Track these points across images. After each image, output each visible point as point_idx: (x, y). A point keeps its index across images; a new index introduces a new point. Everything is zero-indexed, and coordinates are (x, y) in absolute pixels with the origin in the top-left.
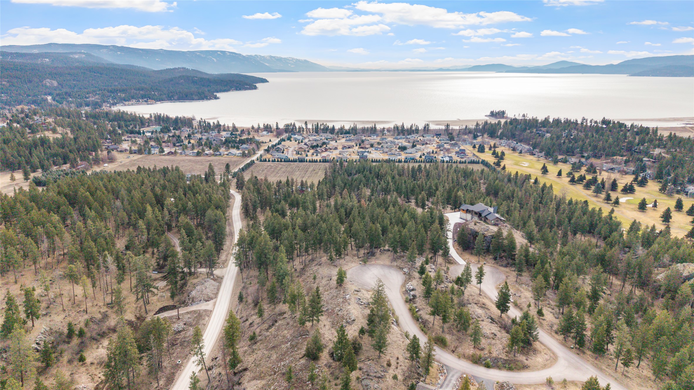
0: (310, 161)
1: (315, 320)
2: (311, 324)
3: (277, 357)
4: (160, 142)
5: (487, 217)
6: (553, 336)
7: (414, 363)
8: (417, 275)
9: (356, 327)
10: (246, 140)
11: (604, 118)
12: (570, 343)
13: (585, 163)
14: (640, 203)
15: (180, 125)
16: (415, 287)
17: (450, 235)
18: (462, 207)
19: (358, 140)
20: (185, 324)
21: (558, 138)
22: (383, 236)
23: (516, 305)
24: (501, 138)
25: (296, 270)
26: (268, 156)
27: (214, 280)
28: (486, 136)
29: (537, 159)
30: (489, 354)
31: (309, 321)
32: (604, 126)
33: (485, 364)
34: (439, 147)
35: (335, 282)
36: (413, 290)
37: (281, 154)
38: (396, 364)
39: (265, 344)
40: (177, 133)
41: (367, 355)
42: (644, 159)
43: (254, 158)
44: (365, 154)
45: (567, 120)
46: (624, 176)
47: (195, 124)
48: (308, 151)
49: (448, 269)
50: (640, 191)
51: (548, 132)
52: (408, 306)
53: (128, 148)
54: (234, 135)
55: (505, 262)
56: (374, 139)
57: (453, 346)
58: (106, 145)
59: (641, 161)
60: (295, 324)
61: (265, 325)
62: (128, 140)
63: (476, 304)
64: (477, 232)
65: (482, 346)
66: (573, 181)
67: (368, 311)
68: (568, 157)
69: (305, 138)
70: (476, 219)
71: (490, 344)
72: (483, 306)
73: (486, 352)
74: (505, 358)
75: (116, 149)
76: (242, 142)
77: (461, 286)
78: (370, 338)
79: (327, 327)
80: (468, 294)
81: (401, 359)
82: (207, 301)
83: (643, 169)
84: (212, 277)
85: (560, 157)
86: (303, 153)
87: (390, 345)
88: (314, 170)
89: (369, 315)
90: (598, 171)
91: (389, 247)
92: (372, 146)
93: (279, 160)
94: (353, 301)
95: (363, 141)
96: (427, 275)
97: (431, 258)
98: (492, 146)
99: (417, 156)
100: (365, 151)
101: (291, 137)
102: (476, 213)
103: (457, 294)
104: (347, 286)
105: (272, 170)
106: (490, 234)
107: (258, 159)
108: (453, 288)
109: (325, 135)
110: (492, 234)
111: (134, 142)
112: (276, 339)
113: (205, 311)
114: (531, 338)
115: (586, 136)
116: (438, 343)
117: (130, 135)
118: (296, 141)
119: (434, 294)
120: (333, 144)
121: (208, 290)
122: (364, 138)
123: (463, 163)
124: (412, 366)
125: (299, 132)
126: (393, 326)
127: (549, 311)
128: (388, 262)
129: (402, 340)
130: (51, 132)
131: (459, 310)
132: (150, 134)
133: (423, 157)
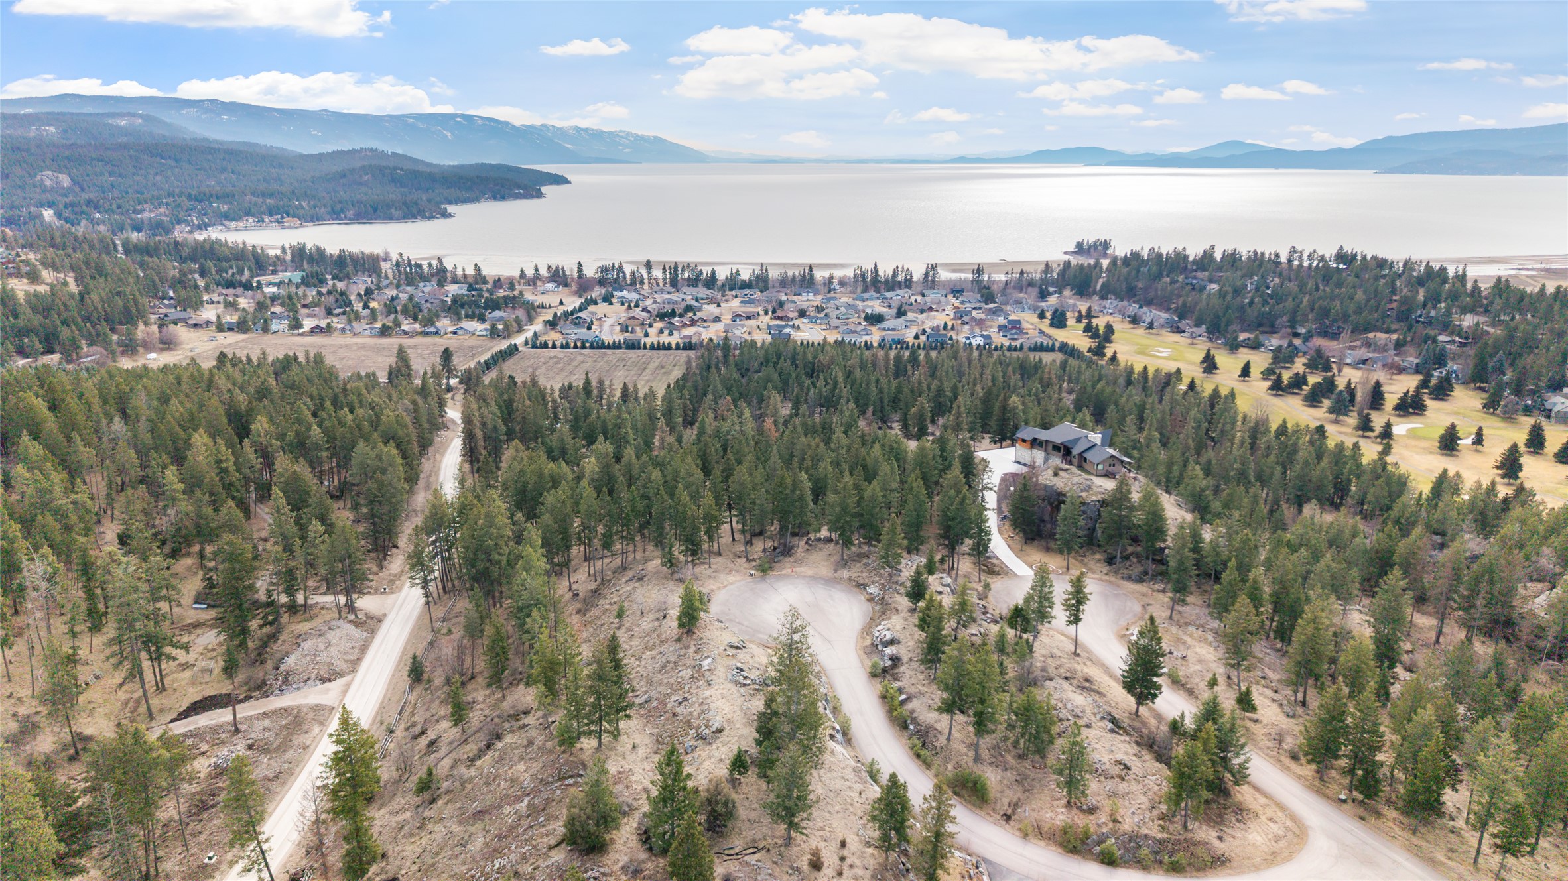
0: (653, 348)
1: (607, 731)
2: (594, 743)
3: (486, 844)
4: (294, 304)
5: (1086, 455)
6: (1288, 768)
7: (893, 856)
8: (904, 602)
9: (724, 750)
10: (502, 301)
11: (1341, 248)
12: (1334, 786)
13: (1303, 348)
14: (1442, 437)
15: (350, 269)
16: (897, 635)
17: (991, 499)
18: (1020, 434)
19: (769, 301)
20: (250, 747)
21: (1237, 292)
22: (815, 503)
23: (1176, 682)
24: (1104, 297)
25: (577, 595)
26: (553, 336)
27: (357, 624)
28: (1067, 292)
29: (1189, 341)
30: (1111, 825)
31: (589, 734)
32: (1342, 266)
33: (1102, 853)
34: (960, 315)
35: (675, 624)
36: (892, 642)
37: (585, 330)
38: (838, 862)
39: (458, 805)
40: (340, 285)
41: (749, 834)
42: (1441, 338)
43: (519, 340)
44: (787, 330)
45: (1255, 253)
46: (1394, 377)
47: (385, 267)
48: (651, 326)
49: (987, 586)
50: (1438, 410)
51: (1211, 281)
52: (878, 686)
53: (214, 319)
54: (475, 290)
55: (1137, 570)
56: (809, 300)
57: (1005, 801)
58: (160, 311)
59: (1435, 341)
60: (549, 745)
61: (467, 748)
62: (218, 302)
63: (1066, 678)
64: (1060, 494)
65: (1092, 801)
66: (1277, 388)
67: (758, 704)
68: (1261, 337)
69: (645, 298)
70: (1056, 461)
71: (1113, 795)
72: (1087, 686)
73: (1104, 818)
74: (1159, 836)
75: (185, 320)
76: (494, 305)
77: (1025, 631)
78: (763, 784)
79: (642, 752)
80: (1044, 652)
81: (854, 844)
82: (324, 681)
83: (1440, 359)
84: (352, 617)
85: (1242, 337)
86: (638, 329)
87: (823, 803)
88: (662, 367)
89: (762, 715)
90: (1334, 366)
91: (830, 530)
92: (802, 313)
93: (579, 344)
94: (722, 674)
95: (781, 304)
96: (931, 600)
97: (942, 561)
98: (1084, 312)
99: (909, 336)
100: (785, 326)
101: (612, 296)
102: (1056, 448)
103: (1015, 651)
104: (708, 634)
105: (561, 366)
106: (1094, 498)
107: (526, 343)
108: (1002, 637)
109: (694, 290)
110: (1099, 497)
111: (231, 305)
112: (493, 787)
113: (317, 708)
114: (1229, 776)
115: (1302, 286)
116: (964, 792)
117: (224, 291)
118: (623, 304)
119: (950, 651)
120: (710, 309)
121: (333, 651)
122: (784, 298)
123: (1016, 349)
124: (884, 867)
125: (633, 283)
126: (831, 744)
127: (1266, 697)
128: (825, 570)
129: (858, 787)
130: (25, 281)
131: (1023, 697)
132: (274, 289)
133: (923, 338)
